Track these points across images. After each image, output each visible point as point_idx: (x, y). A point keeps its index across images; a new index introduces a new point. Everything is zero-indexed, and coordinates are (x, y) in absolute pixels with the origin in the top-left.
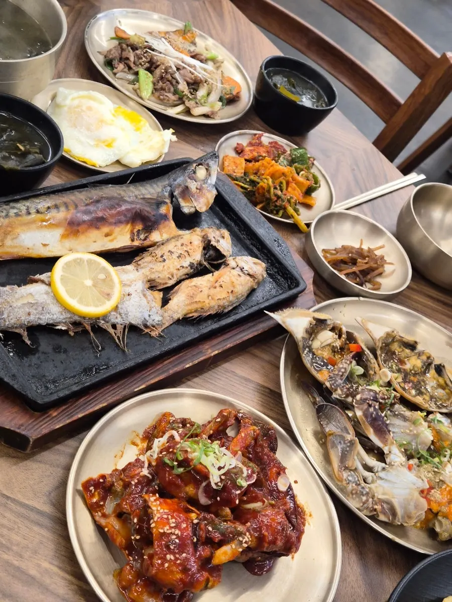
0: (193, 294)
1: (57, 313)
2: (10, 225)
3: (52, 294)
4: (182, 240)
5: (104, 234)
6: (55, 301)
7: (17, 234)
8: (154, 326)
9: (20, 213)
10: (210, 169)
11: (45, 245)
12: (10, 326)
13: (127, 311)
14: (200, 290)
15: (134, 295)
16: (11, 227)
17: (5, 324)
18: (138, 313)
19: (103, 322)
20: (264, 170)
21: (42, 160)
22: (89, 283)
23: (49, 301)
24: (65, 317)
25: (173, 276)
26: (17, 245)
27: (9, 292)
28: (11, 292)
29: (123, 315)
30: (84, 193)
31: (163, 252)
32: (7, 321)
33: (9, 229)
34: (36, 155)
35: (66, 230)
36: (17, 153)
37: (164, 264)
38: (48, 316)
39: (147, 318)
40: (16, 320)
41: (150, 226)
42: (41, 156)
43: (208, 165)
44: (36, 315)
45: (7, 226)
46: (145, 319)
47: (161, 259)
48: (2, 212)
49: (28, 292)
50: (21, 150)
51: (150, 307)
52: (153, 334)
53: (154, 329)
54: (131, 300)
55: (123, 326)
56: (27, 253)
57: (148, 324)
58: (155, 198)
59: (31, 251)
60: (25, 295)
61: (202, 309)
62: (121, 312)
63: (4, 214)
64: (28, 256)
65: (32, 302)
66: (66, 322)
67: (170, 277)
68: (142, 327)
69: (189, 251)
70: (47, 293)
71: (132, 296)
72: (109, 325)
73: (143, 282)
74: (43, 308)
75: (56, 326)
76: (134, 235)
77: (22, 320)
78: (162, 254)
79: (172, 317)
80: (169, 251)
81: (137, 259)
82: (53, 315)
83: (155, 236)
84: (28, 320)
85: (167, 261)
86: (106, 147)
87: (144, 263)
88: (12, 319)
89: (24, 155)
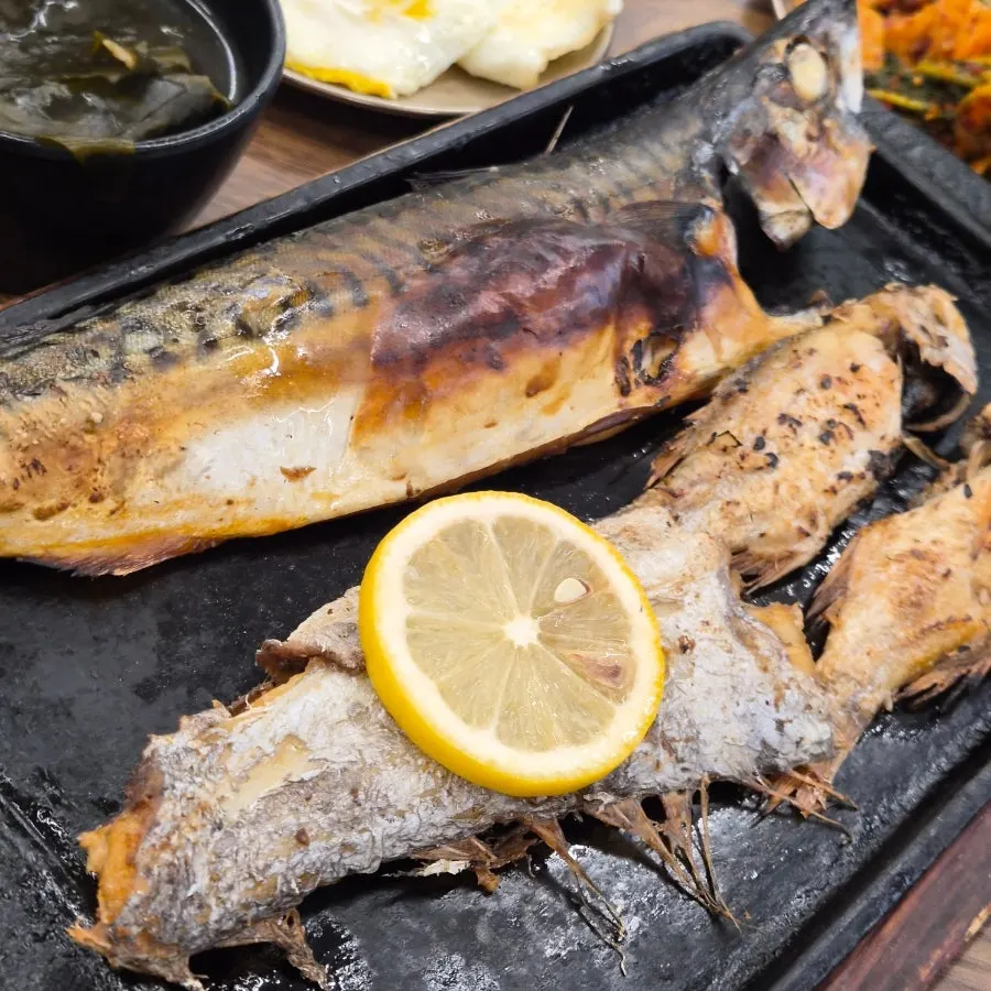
0: (919, 592)
1: (416, 802)
2: (138, 415)
3: (381, 715)
4: (815, 358)
5: (523, 387)
6: (399, 748)
7: (174, 448)
8: (802, 769)
9: (171, 348)
10: (833, 52)
11: (296, 475)
12: (228, 925)
13: (691, 724)
14: (941, 569)
15: (705, 644)
16: (145, 419)
17: (206, 925)
18: (734, 723)
19: (608, 798)
20: (950, 37)
21: (208, 96)
22: (523, 631)
23: (371, 755)
24: (451, 811)
25: (813, 522)
26: (184, 495)
27: (197, 751)
28: (204, 751)
29: (679, 746)
30: (407, 218)
31: (759, 427)
32: (212, 901)
33: (140, 431)
34: (182, 78)
35: (371, 395)
36: (104, 81)
37: (775, 475)
38: (381, 828)
39: (773, 737)
40: (250, 884)
41: (674, 319)
42: (205, 80)
43: (826, 40)
44: (331, 835)
45: (130, 419)
46: (764, 743)
47: (760, 458)
48: (96, 354)
49: (280, 728)
50: (121, 64)
51: (777, 689)
52: (808, 801)
53: (808, 779)
54: (698, 673)
55: (688, 796)
56: (227, 523)
57: (781, 762)
58: (670, 197)
59: (241, 510)
60: (269, 749)
61: (962, 648)
62: (669, 734)
63: (101, 364)
64: (232, 532)
65: (306, 776)
66: (460, 835)
67: (806, 526)
68: (762, 784)
69: (857, 403)
70: (358, 715)
71: (696, 651)
72: (634, 804)
73: (720, 576)
74: (354, 792)
75: (420, 864)
76: (627, 365)
77: (274, 876)
78: (758, 434)
79: (856, 707)
80: (783, 418)
81: (659, 466)
82: (401, 814)
83: (699, 357)
84: (299, 871)
85: (783, 462)
86: (409, 20)
87: (693, 484)
88: (231, 888)
89: (136, 84)
